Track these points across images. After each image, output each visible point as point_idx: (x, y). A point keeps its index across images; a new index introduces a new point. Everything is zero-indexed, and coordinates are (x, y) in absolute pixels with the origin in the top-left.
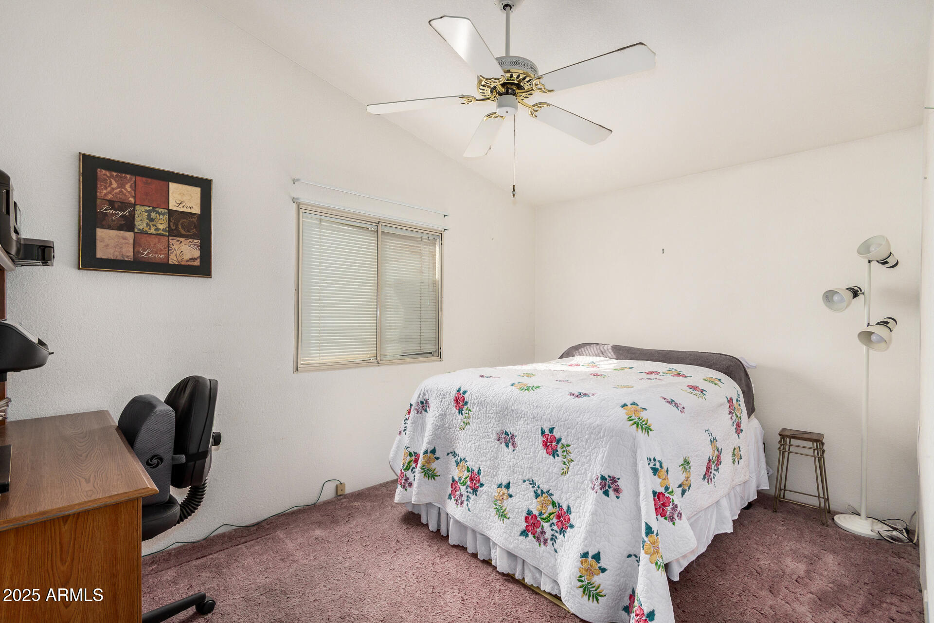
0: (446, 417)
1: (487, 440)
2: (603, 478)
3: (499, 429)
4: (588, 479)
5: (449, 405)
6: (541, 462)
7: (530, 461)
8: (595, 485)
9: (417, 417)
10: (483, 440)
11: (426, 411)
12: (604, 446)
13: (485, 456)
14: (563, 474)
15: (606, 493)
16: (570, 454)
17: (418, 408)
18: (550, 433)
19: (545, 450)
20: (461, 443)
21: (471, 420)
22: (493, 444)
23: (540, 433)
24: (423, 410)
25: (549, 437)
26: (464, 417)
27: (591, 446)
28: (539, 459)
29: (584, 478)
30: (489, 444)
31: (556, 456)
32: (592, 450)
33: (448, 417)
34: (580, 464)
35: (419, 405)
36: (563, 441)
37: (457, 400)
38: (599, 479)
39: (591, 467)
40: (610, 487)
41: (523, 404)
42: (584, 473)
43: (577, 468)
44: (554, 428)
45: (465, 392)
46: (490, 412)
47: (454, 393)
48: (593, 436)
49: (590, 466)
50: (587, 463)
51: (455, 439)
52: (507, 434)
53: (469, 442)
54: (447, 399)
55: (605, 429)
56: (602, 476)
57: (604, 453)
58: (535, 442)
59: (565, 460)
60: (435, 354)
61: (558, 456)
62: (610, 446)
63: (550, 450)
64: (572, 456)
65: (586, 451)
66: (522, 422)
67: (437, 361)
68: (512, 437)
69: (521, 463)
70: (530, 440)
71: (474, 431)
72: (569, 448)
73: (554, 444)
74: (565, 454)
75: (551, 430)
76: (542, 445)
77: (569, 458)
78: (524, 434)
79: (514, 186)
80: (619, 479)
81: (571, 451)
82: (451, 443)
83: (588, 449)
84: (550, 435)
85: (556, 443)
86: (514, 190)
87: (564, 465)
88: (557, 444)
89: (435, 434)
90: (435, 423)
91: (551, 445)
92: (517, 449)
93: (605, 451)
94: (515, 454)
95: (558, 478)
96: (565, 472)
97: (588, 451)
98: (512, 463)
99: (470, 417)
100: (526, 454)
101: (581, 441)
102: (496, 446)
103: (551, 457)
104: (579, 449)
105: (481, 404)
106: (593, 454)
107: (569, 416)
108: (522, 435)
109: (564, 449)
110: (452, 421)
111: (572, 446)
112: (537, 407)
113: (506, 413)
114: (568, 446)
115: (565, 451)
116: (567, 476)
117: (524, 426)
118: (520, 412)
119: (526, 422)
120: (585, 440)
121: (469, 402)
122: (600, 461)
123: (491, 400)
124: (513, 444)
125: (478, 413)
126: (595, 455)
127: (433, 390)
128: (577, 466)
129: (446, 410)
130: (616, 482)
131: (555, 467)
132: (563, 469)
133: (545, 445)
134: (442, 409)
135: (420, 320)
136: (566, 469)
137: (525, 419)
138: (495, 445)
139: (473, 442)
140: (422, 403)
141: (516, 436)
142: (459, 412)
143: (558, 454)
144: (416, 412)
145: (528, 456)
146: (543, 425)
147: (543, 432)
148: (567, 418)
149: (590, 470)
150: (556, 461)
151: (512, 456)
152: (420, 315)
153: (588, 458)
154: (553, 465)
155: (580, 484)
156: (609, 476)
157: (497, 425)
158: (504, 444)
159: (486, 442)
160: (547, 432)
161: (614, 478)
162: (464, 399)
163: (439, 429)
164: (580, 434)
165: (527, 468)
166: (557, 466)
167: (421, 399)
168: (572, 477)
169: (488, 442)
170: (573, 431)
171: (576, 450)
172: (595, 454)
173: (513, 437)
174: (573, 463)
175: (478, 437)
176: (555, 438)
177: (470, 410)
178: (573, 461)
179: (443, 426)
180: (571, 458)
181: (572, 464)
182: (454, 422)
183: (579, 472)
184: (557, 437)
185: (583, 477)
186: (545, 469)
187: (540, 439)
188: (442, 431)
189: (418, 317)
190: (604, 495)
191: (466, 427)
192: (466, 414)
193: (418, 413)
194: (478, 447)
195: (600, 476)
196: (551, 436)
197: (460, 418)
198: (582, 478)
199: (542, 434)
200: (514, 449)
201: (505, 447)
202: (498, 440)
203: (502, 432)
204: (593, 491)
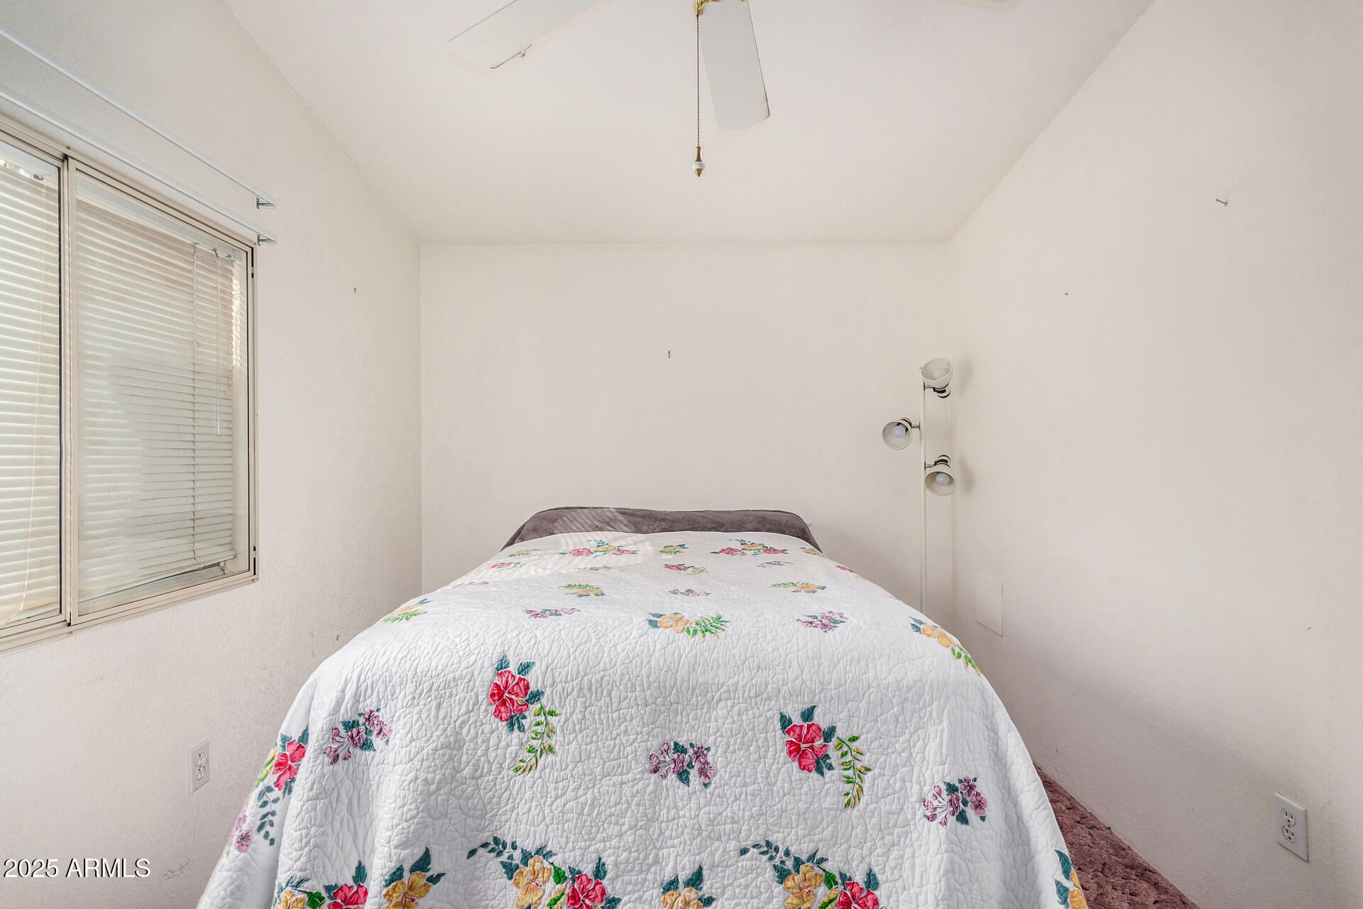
0: (461, 748)
1: (617, 779)
2: (952, 789)
3: (654, 745)
4: (914, 798)
5: (468, 712)
6: (789, 794)
7: (757, 799)
8: (935, 809)
9: (334, 774)
10: (606, 781)
11: (367, 745)
12: (937, 721)
13: (617, 823)
14: (848, 804)
15: (962, 818)
16: (859, 756)
17: (335, 746)
18: (806, 720)
19: (796, 764)
20: (523, 808)
21: (556, 741)
22: (640, 785)
23: (779, 726)
24: (356, 745)
25: (805, 731)
26: (529, 734)
27: (907, 728)
28: (783, 788)
29: (901, 801)
30: (627, 790)
31: (825, 770)
32: (912, 734)
33: (468, 746)
34: (888, 771)
35: (338, 735)
36: (840, 733)
37: (498, 695)
38: (944, 793)
39: (916, 774)
40: (965, 803)
41: (718, 667)
42: (901, 789)
43: (881, 782)
44: (814, 707)
45: (525, 668)
46: (624, 704)
47: (486, 678)
48: (908, 706)
49: (912, 771)
50: (904, 766)
51: (499, 803)
52: (679, 749)
53: (557, 798)
54: (461, 695)
55: (932, 687)
56: (949, 785)
57: (942, 736)
58: (767, 751)
59: (850, 773)
60: (230, 567)
61: (830, 767)
62: (949, 719)
63: (810, 759)
64: (866, 760)
65: (897, 742)
66: (721, 712)
67: (247, 583)
68: (696, 753)
69: (733, 812)
70: (752, 749)
71: (570, 767)
72: (854, 745)
73: (818, 743)
74: (849, 758)
75: (808, 714)
76: (785, 753)
77: (858, 765)
78: (732, 740)
79: (699, 148)
80: (975, 780)
81: (863, 748)
82: (483, 817)
83: (903, 734)
84: (806, 725)
85: (822, 740)
86: (699, 159)
87: (850, 785)
88: (825, 741)
89: (428, 810)
90: (422, 776)
91: (812, 747)
92: (715, 780)
93: (942, 731)
94: (712, 794)
95: (836, 817)
96: (852, 800)
97: (902, 739)
98: (703, 818)
99: (552, 731)
100: (745, 785)
101: (884, 722)
102: (651, 788)
103: (814, 775)
104: (881, 740)
105: (590, 689)
106: (915, 743)
107: (846, 673)
108: (728, 742)
109: (845, 749)
110: (485, 753)
111: (862, 738)
112: (759, 668)
113: (672, 698)
114: (854, 739)
115: (847, 752)
116: (861, 805)
117: (729, 720)
118: (714, 688)
119: (736, 708)
120: (894, 718)
121: (548, 692)
122: (936, 753)
123: (623, 675)
124: (702, 772)
125: (580, 716)
126: (920, 744)
127: (396, 679)
128: (880, 779)
129: (461, 727)
130: (972, 788)
131: (827, 794)
132: (848, 794)
133: (795, 751)
134: (445, 730)
135: (191, 477)
136: (855, 792)
137: (729, 703)
138: (645, 788)
139: (570, 795)
140: (350, 725)
141: (708, 749)
142: (511, 726)
143: (831, 765)
144: (327, 760)
145: (750, 789)
146: (786, 705)
147: (785, 722)
148: (843, 680)
149: (914, 779)
150: (827, 779)
151: (702, 801)
152: (191, 461)
153: (904, 755)
154: (820, 793)
155: (895, 816)
156: (960, 781)
157: (649, 733)
158: (672, 777)
159: (614, 785)
160: (797, 720)
161: (967, 780)
162: (527, 687)
163: (438, 789)
164: (879, 707)
165: (752, 816)
166: (831, 791)
167: (345, 714)
168: (873, 806)
169: (622, 783)
170: (863, 705)
171: (875, 744)
172: (921, 742)
173: (700, 753)
174: (870, 774)
175: (587, 778)
176: (820, 730)
177: (552, 713)
178: (868, 770)
179: (453, 777)
180: (866, 764)
181: (868, 777)
182: (492, 756)
183: (890, 791)
184: (824, 726)
185: (899, 798)
186: (802, 806)
187: (780, 740)
188: (450, 793)
189: (185, 469)
190: (959, 824)
191: (541, 762)
192: (538, 724)
193: (335, 759)
194: (592, 805)
195: (944, 787)
196: (809, 726)
197: (515, 741)
198: (896, 801)
199: (783, 728)
200: (707, 781)
201: (678, 783)
202: (655, 771)
203: (666, 747)
204: (934, 823)
